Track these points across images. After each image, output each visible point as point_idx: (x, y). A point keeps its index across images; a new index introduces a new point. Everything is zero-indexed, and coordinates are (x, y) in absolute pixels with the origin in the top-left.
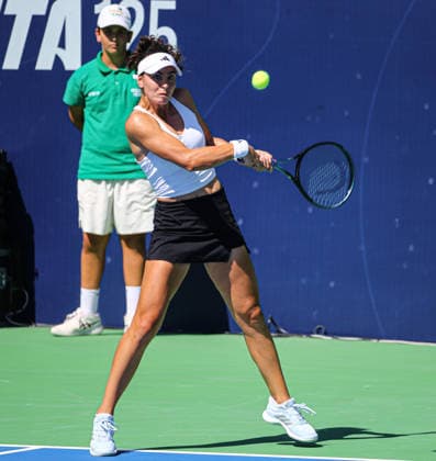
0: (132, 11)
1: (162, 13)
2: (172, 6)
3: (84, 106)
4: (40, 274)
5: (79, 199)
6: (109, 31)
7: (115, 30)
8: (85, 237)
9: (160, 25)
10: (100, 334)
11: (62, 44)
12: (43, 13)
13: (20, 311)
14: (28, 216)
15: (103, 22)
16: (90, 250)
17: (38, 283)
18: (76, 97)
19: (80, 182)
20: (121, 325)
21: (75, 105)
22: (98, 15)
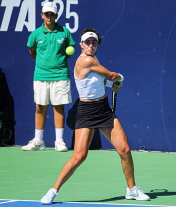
0: (58, 5)
1: (72, 6)
2: (76, 2)
3: (36, 48)
4: (17, 123)
5: (34, 89)
6: (47, 14)
7: (49, 14)
8: (37, 106)
9: (71, 11)
10: (44, 150)
11: (27, 20)
12: (18, 6)
13: (7, 140)
14: (12, 97)
15: (44, 10)
16: (39, 112)
17: (16, 127)
19: (34, 82)
20: (53, 146)
21: (32, 47)
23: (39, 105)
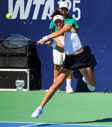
0: (68, 3)
1: (76, 4)
2: (79, 2)
3: (55, 29)
4: (43, 76)
5: (53, 55)
7: (64, 9)
8: (55, 65)
9: (76, 7)
10: (59, 92)
11: (49, 13)
12: (43, 4)
13: (37, 86)
14: (39, 60)
16: (57, 69)
17: (42, 78)
18: (53, 27)
19: (53, 50)
20: (65, 90)
21: (52, 29)
22: (59, 4)
23: (56, 65)
